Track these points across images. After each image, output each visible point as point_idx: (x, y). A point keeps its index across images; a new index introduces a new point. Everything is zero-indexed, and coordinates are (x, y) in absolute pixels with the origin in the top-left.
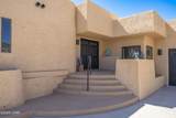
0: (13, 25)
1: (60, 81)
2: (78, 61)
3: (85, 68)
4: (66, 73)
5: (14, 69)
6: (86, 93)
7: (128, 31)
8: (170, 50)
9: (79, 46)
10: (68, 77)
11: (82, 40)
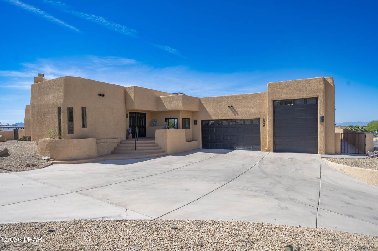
0: (87, 111)
1: (115, 145)
2: (127, 131)
3: (133, 137)
4: (119, 140)
5: (88, 138)
6: (135, 151)
7: (167, 107)
8: (202, 121)
9: (128, 119)
10: (121, 143)
11: (130, 113)
